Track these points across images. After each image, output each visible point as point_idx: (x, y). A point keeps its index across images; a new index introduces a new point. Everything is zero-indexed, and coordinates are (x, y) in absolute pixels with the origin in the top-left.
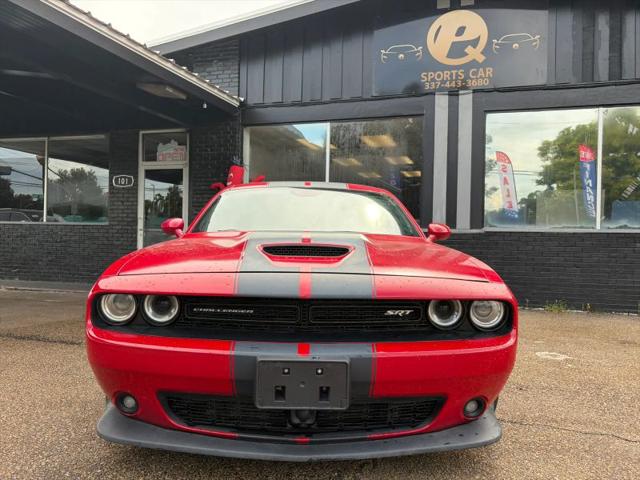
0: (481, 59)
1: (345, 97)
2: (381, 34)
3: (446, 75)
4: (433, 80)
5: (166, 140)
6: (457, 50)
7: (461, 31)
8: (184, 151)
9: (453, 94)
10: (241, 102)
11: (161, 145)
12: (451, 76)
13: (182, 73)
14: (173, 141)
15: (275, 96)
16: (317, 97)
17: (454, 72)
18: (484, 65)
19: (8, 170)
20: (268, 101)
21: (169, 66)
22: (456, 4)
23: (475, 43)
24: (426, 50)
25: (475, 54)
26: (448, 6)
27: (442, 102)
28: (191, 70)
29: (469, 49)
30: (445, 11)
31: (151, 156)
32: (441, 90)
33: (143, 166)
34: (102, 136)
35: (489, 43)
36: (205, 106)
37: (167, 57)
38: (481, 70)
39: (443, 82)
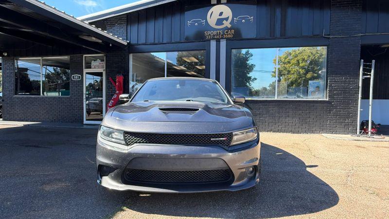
0: (229, 26)
1: (173, 41)
2: (188, 14)
3: (215, 33)
4: (210, 35)
5: (95, 59)
6: (220, 22)
7: (221, 14)
9: (218, 41)
10: (128, 43)
11: (93, 61)
12: (217, 33)
13: (99, 31)
14: (98, 60)
15: (142, 41)
16: (161, 41)
17: (218, 31)
18: (231, 29)
19: (26, 70)
20: (139, 43)
21: (93, 28)
22: (219, 2)
23: (227, 19)
24: (207, 22)
25: (227, 24)
26: (216, 3)
27: (213, 44)
28: (103, 29)
29: (224, 22)
30: (214, 5)
31: (89, 66)
32: (213, 39)
33: (85, 71)
34: (66, 57)
35: (233, 19)
36: (111, 45)
37: (91, 24)
38: (229, 31)
39: (214, 36)
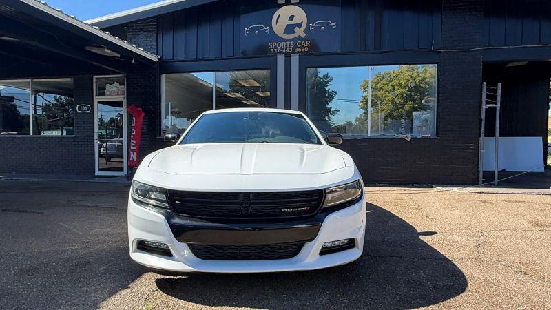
0: (303, 35)
1: (224, 57)
2: (245, 18)
3: (283, 44)
4: (276, 47)
5: (112, 82)
6: (290, 29)
7: (292, 18)
8: (124, 89)
9: (288, 57)
10: (159, 59)
11: (108, 86)
12: (286, 45)
13: (115, 40)
14: (116, 83)
15: (180, 56)
16: (206, 57)
17: (288, 43)
18: (305, 39)
19: (13, 99)
20: (175, 58)
21: (106, 36)
22: (288, 1)
23: (300, 25)
24: (271, 28)
25: (300, 32)
26: (284, 2)
27: (281, 60)
28: (121, 38)
29: (296, 29)
30: (282, 5)
31: (102, 92)
32: (281, 53)
33: (97, 99)
34: (69, 79)
35: (308, 26)
36: (133, 61)
37: (103, 30)
38: (304, 42)
39: (282, 49)
